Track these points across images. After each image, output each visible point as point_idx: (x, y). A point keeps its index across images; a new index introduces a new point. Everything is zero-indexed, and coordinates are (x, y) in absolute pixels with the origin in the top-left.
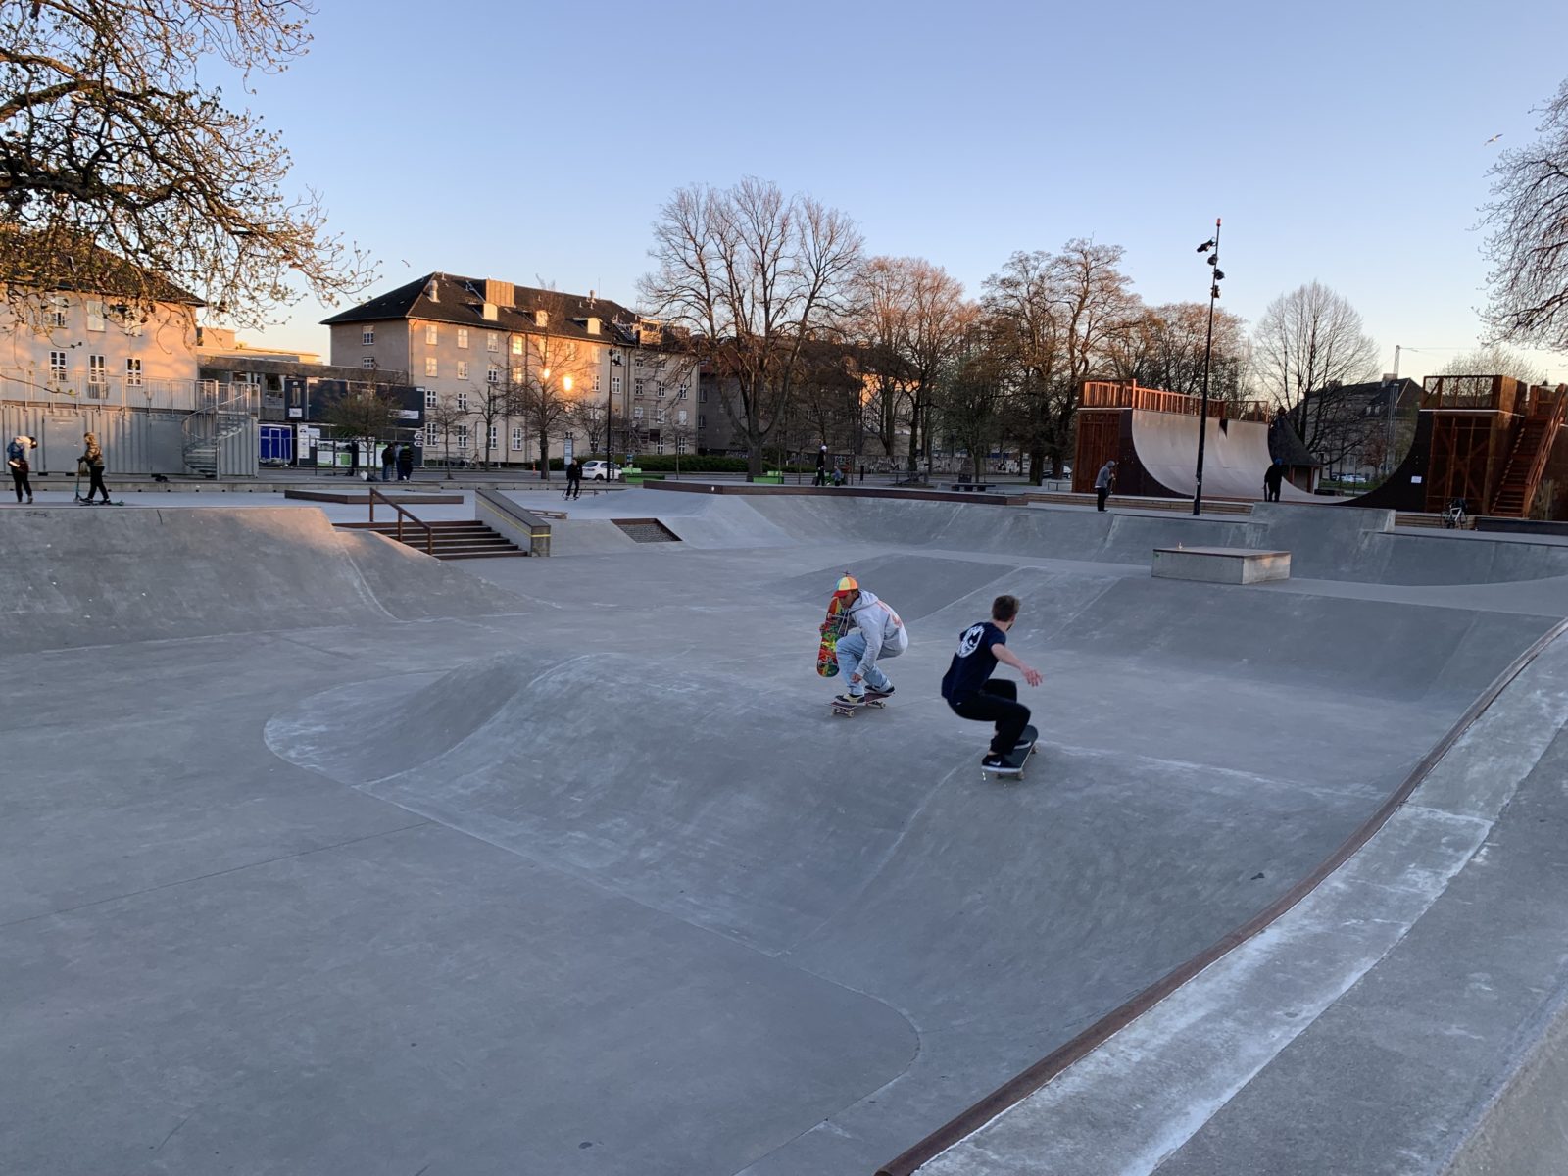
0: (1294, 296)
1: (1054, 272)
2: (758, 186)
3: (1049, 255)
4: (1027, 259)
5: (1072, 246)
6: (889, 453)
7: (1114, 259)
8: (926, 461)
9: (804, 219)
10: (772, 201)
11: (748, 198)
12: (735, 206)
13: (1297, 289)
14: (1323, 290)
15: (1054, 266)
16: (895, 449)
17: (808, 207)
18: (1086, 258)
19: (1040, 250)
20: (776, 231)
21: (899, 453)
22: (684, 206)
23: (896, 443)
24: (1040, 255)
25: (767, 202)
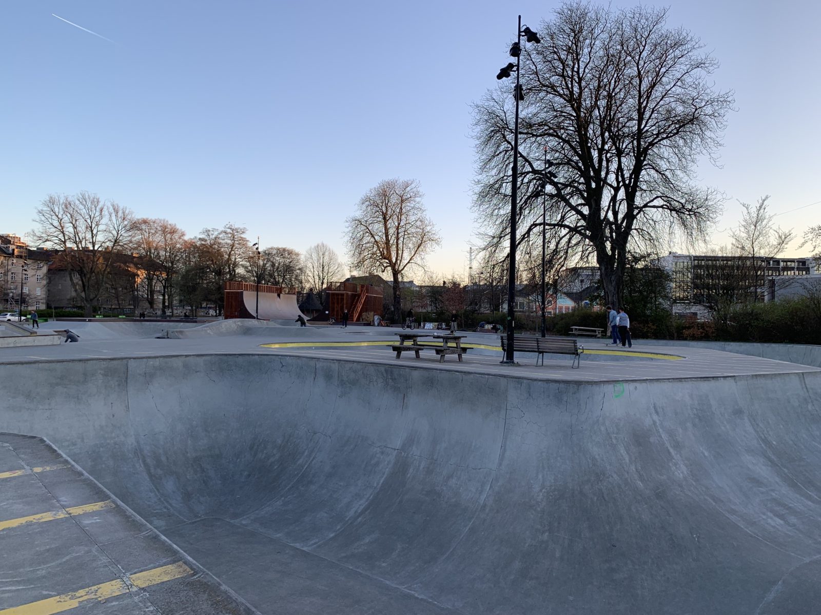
0: (315, 247)
1: (221, 236)
2: (89, 196)
3: (218, 230)
4: (209, 231)
5: (227, 227)
6: (152, 307)
7: (243, 232)
8: (170, 311)
9: (111, 210)
10: (95, 202)
11: (83, 199)
12: (77, 202)
13: (316, 245)
14: (325, 245)
15: (220, 234)
16: (155, 306)
17: (113, 206)
18: (233, 231)
19: (214, 228)
20: (97, 214)
21: (156, 307)
22: (52, 202)
23: (155, 302)
24: (214, 230)
25: (92, 202)
